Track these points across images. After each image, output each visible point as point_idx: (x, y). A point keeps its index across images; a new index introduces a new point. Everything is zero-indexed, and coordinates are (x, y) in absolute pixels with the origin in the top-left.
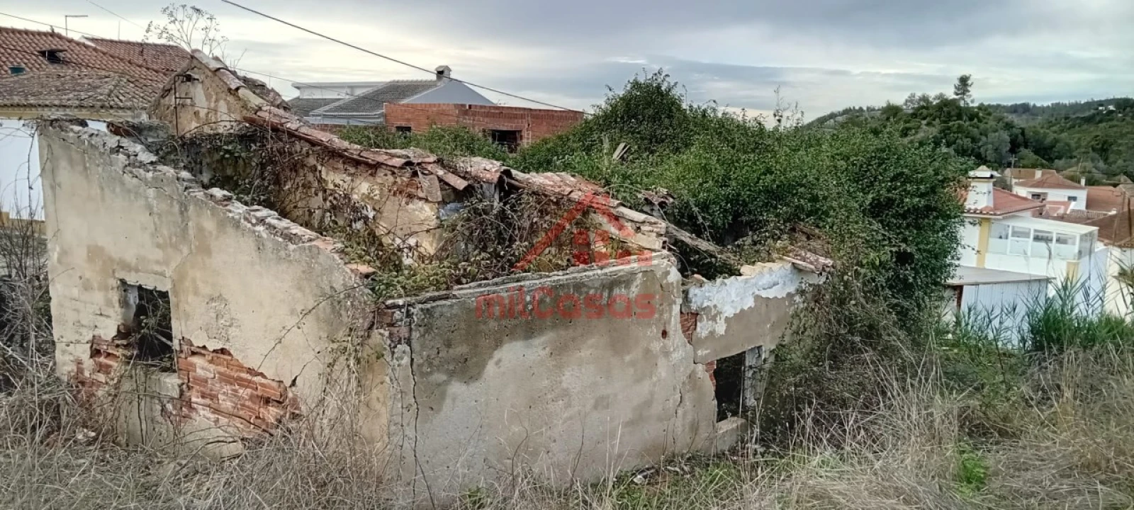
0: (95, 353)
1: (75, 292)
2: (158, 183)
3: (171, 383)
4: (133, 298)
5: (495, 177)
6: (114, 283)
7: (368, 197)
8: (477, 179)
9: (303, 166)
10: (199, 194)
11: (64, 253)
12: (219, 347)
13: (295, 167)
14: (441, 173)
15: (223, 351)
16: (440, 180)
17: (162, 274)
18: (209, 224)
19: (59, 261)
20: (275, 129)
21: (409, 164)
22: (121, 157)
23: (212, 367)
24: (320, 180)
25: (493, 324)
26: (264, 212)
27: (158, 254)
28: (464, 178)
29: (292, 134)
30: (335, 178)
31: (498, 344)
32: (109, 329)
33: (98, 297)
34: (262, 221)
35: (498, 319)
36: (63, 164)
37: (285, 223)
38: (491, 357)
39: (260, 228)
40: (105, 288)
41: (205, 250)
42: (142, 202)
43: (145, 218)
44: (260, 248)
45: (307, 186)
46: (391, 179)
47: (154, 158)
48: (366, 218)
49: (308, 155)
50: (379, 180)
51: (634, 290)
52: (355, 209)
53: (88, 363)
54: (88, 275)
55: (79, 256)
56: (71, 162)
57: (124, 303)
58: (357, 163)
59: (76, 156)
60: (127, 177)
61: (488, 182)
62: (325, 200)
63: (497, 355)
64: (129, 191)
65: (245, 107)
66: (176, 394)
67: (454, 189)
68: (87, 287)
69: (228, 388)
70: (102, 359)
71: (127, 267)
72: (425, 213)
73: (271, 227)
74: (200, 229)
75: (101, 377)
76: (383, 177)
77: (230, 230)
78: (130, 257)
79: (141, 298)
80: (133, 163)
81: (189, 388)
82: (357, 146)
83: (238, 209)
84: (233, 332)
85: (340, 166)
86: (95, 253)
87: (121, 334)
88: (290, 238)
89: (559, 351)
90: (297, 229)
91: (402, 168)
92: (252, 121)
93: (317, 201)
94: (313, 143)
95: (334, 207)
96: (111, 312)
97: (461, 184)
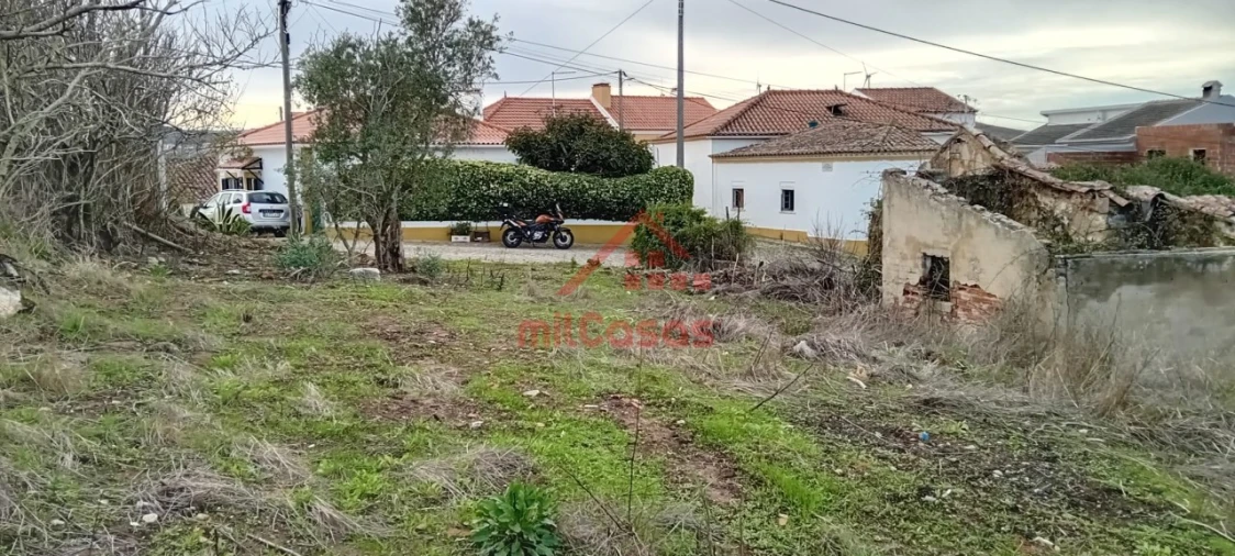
0: (906, 292)
1: (897, 261)
2: (947, 203)
3: (947, 306)
4: (929, 263)
5: (1151, 198)
6: (920, 255)
7: (1065, 212)
8: (1136, 199)
9: (1027, 193)
10: (969, 208)
11: (893, 241)
12: (973, 284)
13: (1022, 194)
14: (1112, 195)
15: (976, 286)
16: (1111, 200)
17: (946, 249)
18: (973, 222)
19: (889, 245)
20: (1011, 171)
21: (1092, 191)
22: (929, 191)
23: (969, 295)
24: (1037, 202)
25: (1116, 274)
26: (1000, 216)
27: (946, 239)
28: (1127, 199)
29: (1021, 175)
30: (1046, 200)
31: (1119, 283)
32: (915, 279)
33: (910, 263)
34: (999, 220)
35: (1119, 271)
36: (896, 194)
37: (1011, 221)
38: (1114, 290)
39: (998, 224)
40: (914, 258)
41: (970, 235)
42: (938, 213)
43: (940, 221)
44: (997, 233)
45: (1028, 206)
46: (1079, 200)
47: (946, 191)
48: (1063, 225)
49: (1030, 187)
50: (1073, 201)
51: (1226, 266)
52: (1056, 219)
53: (902, 298)
54: (905, 251)
55: (901, 243)
56: (901, 194)
57: (924, 265)
58: (1059, 191)
59: (904, 191)
60: (932, 201)
61: (1146, 202)
62: (1039, 214)
63: (1118, 290)
64: (932, 207)
65: (993, 158)
66: (949, 311)
67: (1119, 206)
68: (904, 258)
69: (977, 305)
70: (910, 296)
71: (927, 246)
72: (1101, 220)
73: (1003, 223)
74: (968, 225)
75: (908, 305)
76: (1075, 199)
77: (983, 225)
78: (930, 242)
79: (932, 262)
80: (935, 193)
81: (957, 307)
82: (1061, 181)
83: (988, 214)
84: (981, 276)
85: (1050, 193)
86: (910, 240)
87: (922, 282)
88: (1012, 228)
89: (1163, 295)
90: (1015, 223)
91: (1087, 192)
92: (997, 167)
93: (1034, 214)
94: (1033, 180)
95: (1044, 218)
96: (917, 270)
97: (1123, 202)
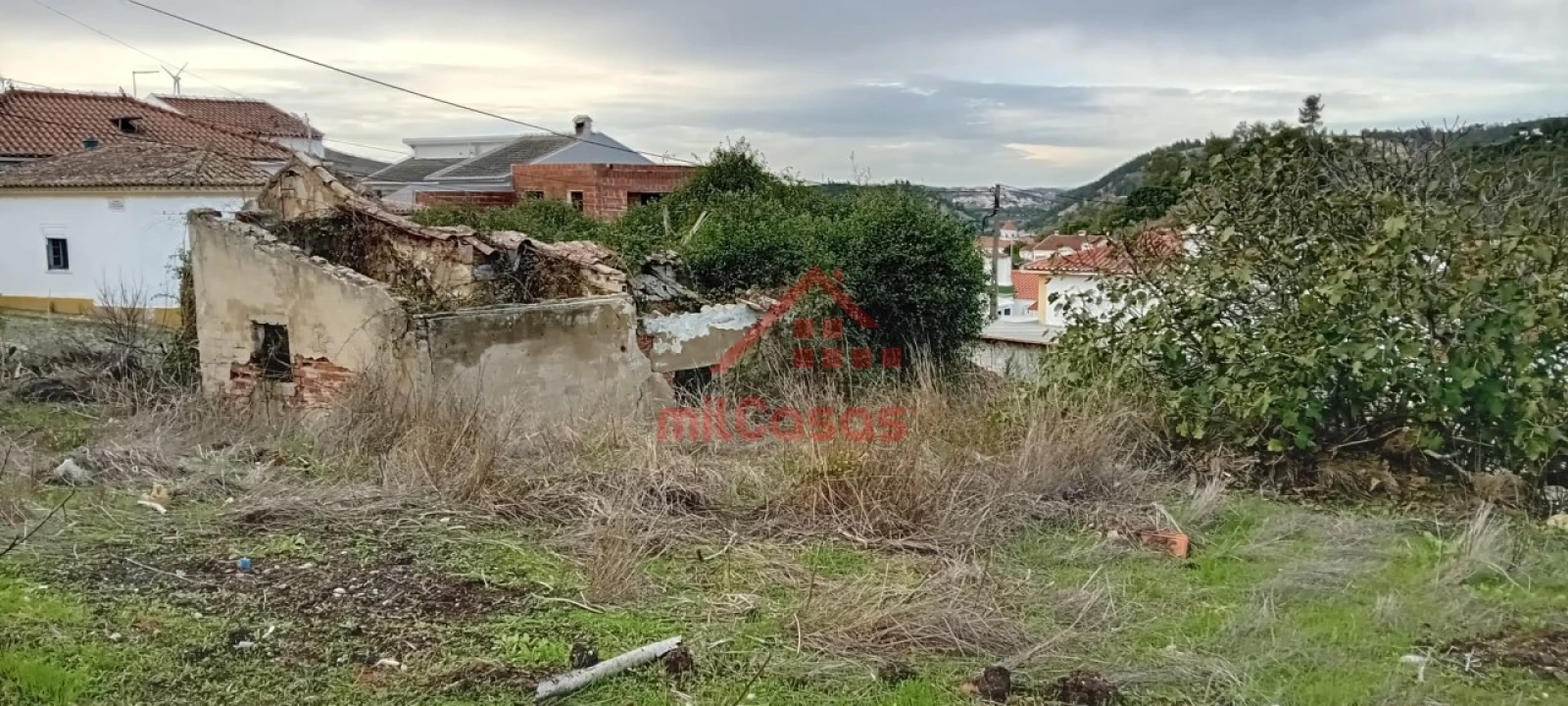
0: (234, 375)
1: (218, 334)
2: (278, 255)
3: (289, 388)
4: (261, 334)
5: (516, 245)
6: (248, 324)
7: (426, 263)
8: (503, 247)
9: (381, 241)
10: (306, 260)
11: (209, 306)
12: (320, 356)
13: (376, 241)
14: (476, 243)
15: (323, 359)
16: (475, 248)
17: (282, 314)
18: (312, 279)
19: (206, 313)
20: (358, 213)
21: (453, 237)
22: (253, 238)
23: (316, 371)
24: (393, 251)
25: (483, 333)
26: (345, 270)
27: (279, 301)
28: (492, 246)
29: (372, 218)
30: (403, 249)
31: (489, 345)
32: (244, 357)
33: (236, 336)
34: (344, 275)
35: (486, 330)
36: (209, 244)
37: (359, 275)
38: (483, 352)
39: (343, 279)
40: (241, 328)
41: (311, 296)
42: (267, 267)
43: (271, 278)
44: (343, 290)
45: (384, 256)
46: (440, 248)
47: (275, 239)
48: (425, 278)
49: (383, 233)
50: (433, 250)
51: (594, 317)
52: (417, 272)
53: (229, 383)
54: (228, 320)
55: (221, 308)
56: (215, 242)
57: (255, 337)
58: (417, 238)
59: (219, 238)
60: (257, 251)
61: (512, 249)
62: (397, 266)
63: (488, 351)
64: (259, 261)
65: (337, 196)
66: (292, 393)
67: (484, 254)
68: (227, 328)
69: (327, 383)
70: (239, 379)
71: (257, 312)
72: (464, 271)
73: (349, 278)
74: (307, 282)
75: (238, 392)
76: (436, 247)
77: (326, 282)
78: (260, 306)
79: (266, 332)
80: (261, 241)
81: (302, 388)
82: (418, 226)
83: (330, 268)
84: (329, 346)
85: (406, 240)
86: (233, 305)
87: (255, 359)
88: (361, 284)
89: (535, 353)
90: (364, 278)
91: (448, 240)
92: (341, 208)
93: (391, 266)
94: (387, 224)
95: (402, 270)
96: (246, 345)
97: (488, 250)
